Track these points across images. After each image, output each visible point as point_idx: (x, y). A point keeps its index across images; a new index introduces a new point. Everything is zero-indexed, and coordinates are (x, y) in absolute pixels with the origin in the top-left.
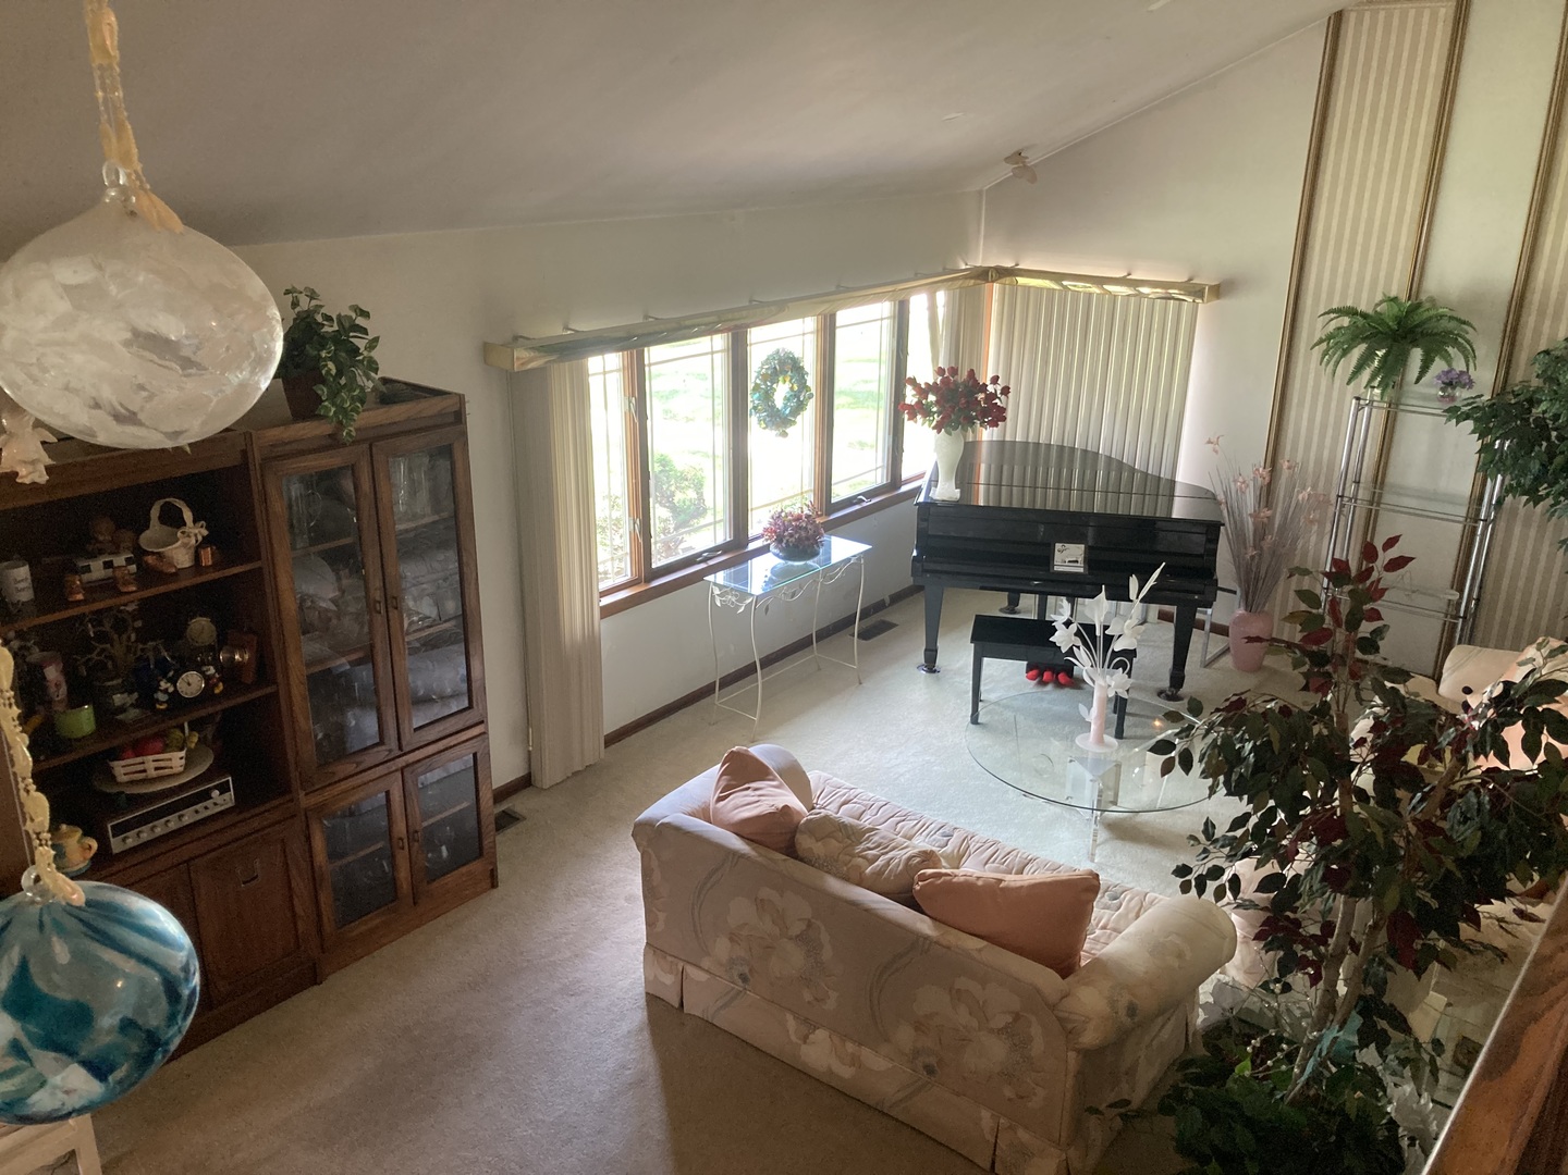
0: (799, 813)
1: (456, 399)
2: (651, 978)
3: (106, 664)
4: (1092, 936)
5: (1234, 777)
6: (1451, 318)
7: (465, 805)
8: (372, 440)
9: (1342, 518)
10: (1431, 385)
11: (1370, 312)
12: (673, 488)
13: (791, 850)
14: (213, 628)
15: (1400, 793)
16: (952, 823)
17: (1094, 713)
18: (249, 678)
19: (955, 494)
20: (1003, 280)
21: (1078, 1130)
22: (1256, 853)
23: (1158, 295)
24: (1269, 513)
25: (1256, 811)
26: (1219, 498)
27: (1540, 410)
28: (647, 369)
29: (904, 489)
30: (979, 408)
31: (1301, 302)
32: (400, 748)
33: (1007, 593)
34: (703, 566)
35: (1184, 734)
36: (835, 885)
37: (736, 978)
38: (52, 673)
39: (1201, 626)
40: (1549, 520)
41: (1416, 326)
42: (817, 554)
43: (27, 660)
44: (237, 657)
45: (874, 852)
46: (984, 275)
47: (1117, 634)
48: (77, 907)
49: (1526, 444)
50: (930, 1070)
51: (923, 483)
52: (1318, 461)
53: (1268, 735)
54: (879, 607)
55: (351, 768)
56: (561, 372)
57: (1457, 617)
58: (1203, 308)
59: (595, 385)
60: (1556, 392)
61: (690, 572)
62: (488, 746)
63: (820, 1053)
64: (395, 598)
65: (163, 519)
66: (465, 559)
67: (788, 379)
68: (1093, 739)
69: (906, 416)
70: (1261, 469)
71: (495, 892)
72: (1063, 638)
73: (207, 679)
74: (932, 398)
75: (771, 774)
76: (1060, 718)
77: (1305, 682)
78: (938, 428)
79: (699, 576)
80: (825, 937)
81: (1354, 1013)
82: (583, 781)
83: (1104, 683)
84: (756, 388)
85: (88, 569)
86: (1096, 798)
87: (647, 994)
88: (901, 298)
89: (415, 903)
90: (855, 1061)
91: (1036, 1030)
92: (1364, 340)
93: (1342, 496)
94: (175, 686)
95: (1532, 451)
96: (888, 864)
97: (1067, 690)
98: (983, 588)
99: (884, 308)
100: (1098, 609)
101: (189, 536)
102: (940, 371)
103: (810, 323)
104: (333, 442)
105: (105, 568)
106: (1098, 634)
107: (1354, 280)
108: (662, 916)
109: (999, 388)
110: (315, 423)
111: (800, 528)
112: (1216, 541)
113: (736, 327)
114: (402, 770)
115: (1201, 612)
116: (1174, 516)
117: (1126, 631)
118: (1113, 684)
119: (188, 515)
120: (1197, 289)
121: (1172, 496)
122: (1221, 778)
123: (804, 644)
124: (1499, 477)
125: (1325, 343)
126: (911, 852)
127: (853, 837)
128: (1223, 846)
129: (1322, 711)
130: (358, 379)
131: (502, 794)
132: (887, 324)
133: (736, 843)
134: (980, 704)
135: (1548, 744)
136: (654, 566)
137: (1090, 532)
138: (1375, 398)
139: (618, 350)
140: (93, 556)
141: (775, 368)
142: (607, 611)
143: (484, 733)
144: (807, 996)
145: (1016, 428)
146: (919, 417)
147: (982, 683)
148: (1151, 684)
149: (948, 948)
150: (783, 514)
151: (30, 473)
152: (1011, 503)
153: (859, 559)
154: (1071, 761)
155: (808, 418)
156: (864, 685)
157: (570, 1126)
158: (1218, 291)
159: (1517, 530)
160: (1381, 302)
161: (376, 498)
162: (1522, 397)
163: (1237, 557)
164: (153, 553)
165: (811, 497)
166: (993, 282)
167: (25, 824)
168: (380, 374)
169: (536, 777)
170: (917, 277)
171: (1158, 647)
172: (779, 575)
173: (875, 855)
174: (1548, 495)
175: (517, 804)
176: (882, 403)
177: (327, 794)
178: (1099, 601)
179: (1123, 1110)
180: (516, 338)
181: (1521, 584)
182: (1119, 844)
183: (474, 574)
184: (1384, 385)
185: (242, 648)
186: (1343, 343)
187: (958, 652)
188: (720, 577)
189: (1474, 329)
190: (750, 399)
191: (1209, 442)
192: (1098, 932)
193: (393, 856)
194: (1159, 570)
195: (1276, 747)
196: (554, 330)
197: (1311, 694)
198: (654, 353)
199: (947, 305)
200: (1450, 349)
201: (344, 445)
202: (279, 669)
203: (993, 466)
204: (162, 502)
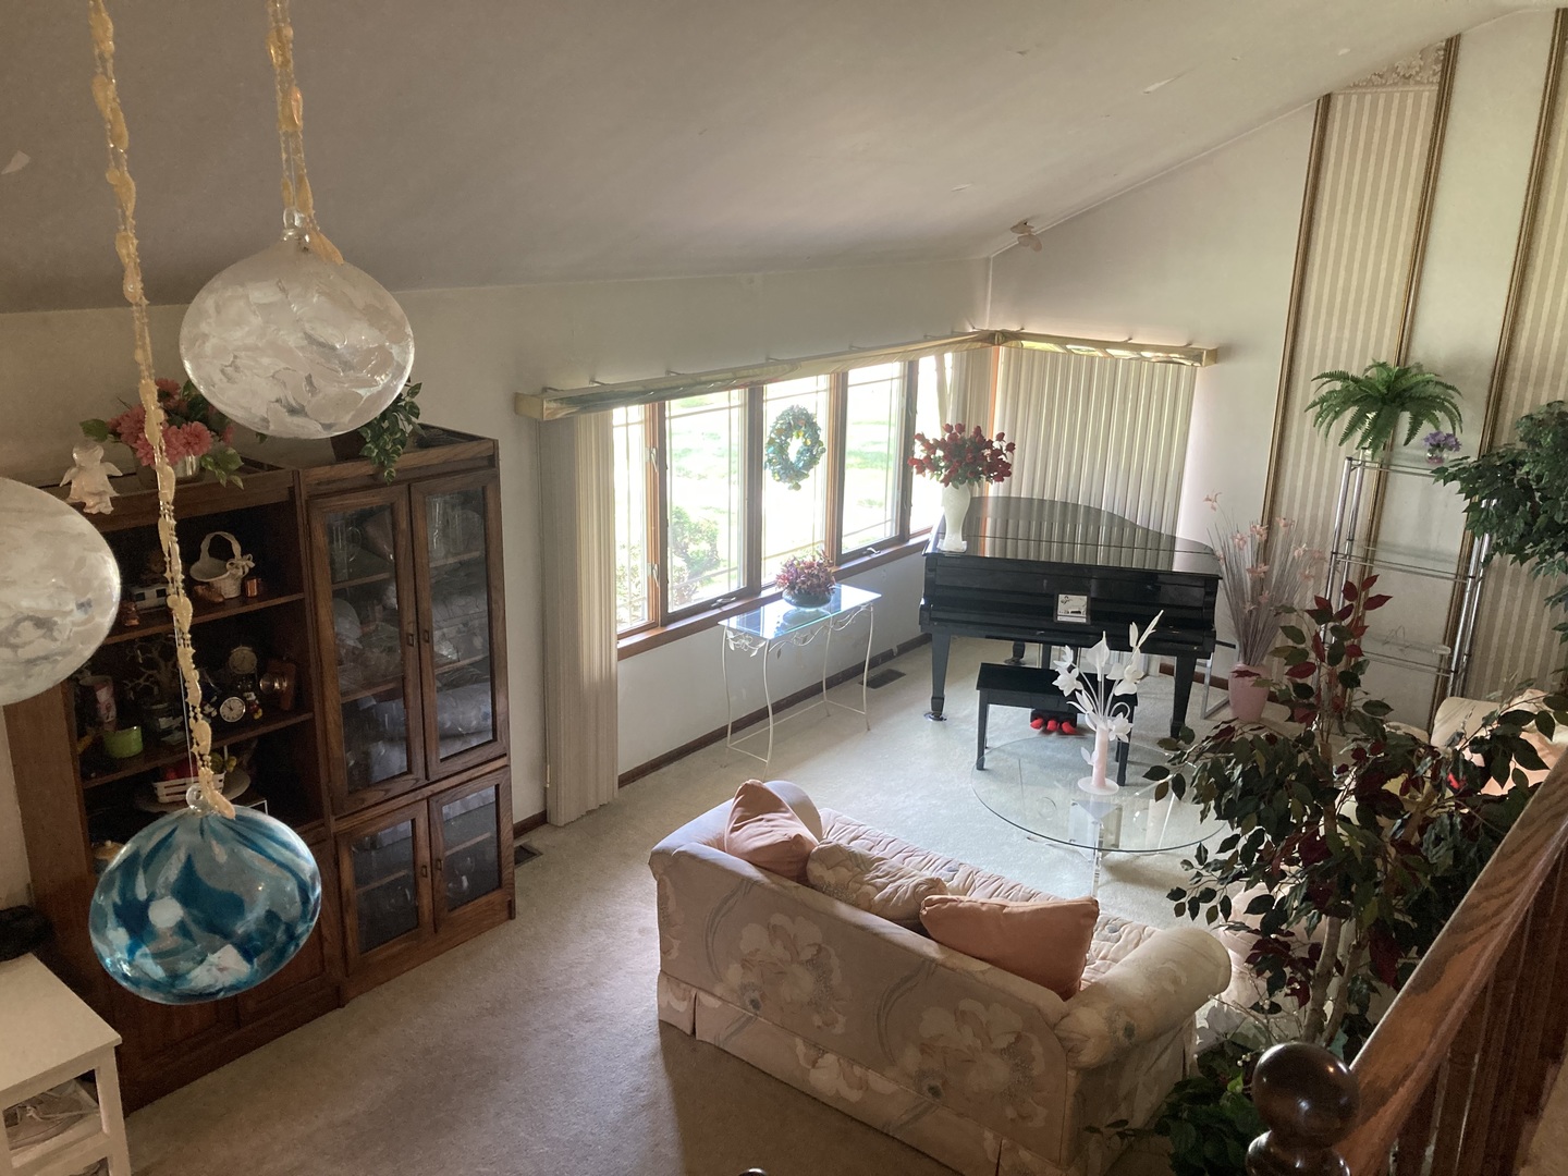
0: (811, 843)
1: (491, 444)
2: (664, 1005)
3: (152, 689)
4: (1092, 966)
5: (1224, 801)
6: (1437, 383)
7: (487, 835)
8: (411, 481)
9: (1337, 575)
10: (1418, 447)
11: (1361, 376)
12: (686, 540)
13: (802, 878)
14: (255, 657)
15: (1382, 820)
16: (958, 860)
17: (1096, 756)
18: (287, 705)
19: (962, 546)
20: (1009, 344)
21: (1077, 1149)
22: (1245, 876)
23: (1159, 359)
24: (1265, 568)
25: (1244, 833)
26: (1217, 553)
27: (1523, 471)
28: (667, 422)
29: (912, 542)
30: (985, 463)
31: (1295, 368)
32: (427, 777)
33: (1013, 642)
34: (717, 611)
35: (1176, 761)
36: (844, 910)
37: (747, 1003)
38: (104, 695)
39: (1201, 679)
40: (1535, 578)
41: (1404, 390)
42: (827, 601)
43: (81, 682)
44: (276, 685)
45: (882, 880)
46: (991, 338)
47: (1118, 679)
48: (229, 820)
49: (1510, 505)
50: (934, 1091)
51: (931, 537)
52: (1314, 519)
53: (1255, 761)
54: (888, 656)
55: (379, 795)
56: (587, 422)
57: (1449, 671)
58: (1200, 371)
59: (617, 436)
60: (1538, 455)
61: (705, 617)
62: (510, 779)
63: (827, 1077)
64: (427, 631)
65: (212, 552)
66: (493, 595)
67: (801, 434)
68: (1096, 783)
69: (915, 470)
70: (1258, 526)
71: (512, 922)
72: (1065, 682)
73: (248, 704)
74: (940, 453)
75: (783, 806)
76: (1062, 765)
77: (1290, 713)
78: (946, 481)
79: (712, 622)
80: (835, 962)
81: (1340, 1030)
82: (598, 820)
83: (1106, 728)
84: (771, 442)
85: (142, 597)
86: (1097, 840)
87: (660, 1021)
88: (911, 359)
89: (436, 931)
90: (863, 1085)
91: (1037, 1049)
92: (1355, 403)
93: (1336, 553)
94: (218, 712)
95: (1517, 511)
96: (896, 891)
97: (1071, 737)
98: (988, 637)
99: (894, 368)
100: (1100, 657)
101: (237, 568)
102: (948, 428)
103: (823, 381)
104: (374, 483)
105: (158, 596)
106: (1099, 679)
107: (1345, 346)
108: (676, 943)
109: (1004, 445)
110: (358, 464)
111: (813, 575)
112: (1214, 594)
113: (752, 383)
114: (428, 799)
115: (1201, 665)
116: (1175, 569)
117: (1126, 676)
118: (1114, 728)
119: (236, 548)
120: (1196, 352)
121: (1172, 551)
122: (1212, 803)
123: (813, 691)
124: (1487, 536)
125: (1319, 406)
126: (918, 880)
127: (862, 867)
128: (1214, 870)
129: (1307, 740)
130: (400, 422)
131: (522, 829)
132: (897, 384)
133: (750, 871)
134: (986, 751)
135: (1515, 769)
136: (670, 611)
137: (1093, 584)
138: (1367, 459)
139: (641, 402)
140: (146, 585)
141: (790, 423)
142: (624, 654)
143: (506, 766)
144: (817, 1020)
145: (1021, 484)
146: (927, 471)
147: (988, 731)
148: (1152, 734)
149: (953, 969)
150: (795, 562)
151: (98, 503)
152: (1016, 555)
153: (869, 607)
154: (1074, 804)
155: (820, 473)
156: (872, 731)
157: (585, 1144)
158: (1216, 355)
159: (1506, 589)
160: (1371, 367)
161: (412, 535)
162: (1506, 460)
163: (1236, 612)
164: (202, 583)
165: (821, 547)
166: (999, 345)
167: (191, 747)
168: (420, 421)
169: (552, 818)
170: (926, 339)
171: (1160, 699)
172: (792, 620)
173: (884, 883)
174: (1533, 554)
175: (535, 840)
176: (891, 464)
177: (355, 821)
178: (1100, 649)
179: (1120, 1130)
180: (545, 390)
181: (1510, 640)
182: (1120, 885)
183: (502, 612)
184: (1374, 446)
185: (281, 676)
186: (1336, 406)
187: (964, 700)
188: (733, 622)
189: (1459, 393)
190: (765, 452)
191: (1208, 499)
192: (1098, 962)
193: (416, 884)
194: (1157, 618)
195: (1262, 770)
196: (580, 383)
197: (1297, 725)
198: (675, 406)
199: (954, 367)
200: (1437, 413)
201: (384, 485)
202: (315, 697)
203: (999, 521)
204: (212, 535)
